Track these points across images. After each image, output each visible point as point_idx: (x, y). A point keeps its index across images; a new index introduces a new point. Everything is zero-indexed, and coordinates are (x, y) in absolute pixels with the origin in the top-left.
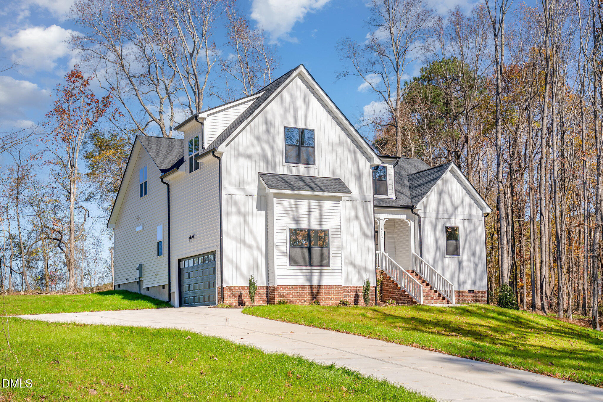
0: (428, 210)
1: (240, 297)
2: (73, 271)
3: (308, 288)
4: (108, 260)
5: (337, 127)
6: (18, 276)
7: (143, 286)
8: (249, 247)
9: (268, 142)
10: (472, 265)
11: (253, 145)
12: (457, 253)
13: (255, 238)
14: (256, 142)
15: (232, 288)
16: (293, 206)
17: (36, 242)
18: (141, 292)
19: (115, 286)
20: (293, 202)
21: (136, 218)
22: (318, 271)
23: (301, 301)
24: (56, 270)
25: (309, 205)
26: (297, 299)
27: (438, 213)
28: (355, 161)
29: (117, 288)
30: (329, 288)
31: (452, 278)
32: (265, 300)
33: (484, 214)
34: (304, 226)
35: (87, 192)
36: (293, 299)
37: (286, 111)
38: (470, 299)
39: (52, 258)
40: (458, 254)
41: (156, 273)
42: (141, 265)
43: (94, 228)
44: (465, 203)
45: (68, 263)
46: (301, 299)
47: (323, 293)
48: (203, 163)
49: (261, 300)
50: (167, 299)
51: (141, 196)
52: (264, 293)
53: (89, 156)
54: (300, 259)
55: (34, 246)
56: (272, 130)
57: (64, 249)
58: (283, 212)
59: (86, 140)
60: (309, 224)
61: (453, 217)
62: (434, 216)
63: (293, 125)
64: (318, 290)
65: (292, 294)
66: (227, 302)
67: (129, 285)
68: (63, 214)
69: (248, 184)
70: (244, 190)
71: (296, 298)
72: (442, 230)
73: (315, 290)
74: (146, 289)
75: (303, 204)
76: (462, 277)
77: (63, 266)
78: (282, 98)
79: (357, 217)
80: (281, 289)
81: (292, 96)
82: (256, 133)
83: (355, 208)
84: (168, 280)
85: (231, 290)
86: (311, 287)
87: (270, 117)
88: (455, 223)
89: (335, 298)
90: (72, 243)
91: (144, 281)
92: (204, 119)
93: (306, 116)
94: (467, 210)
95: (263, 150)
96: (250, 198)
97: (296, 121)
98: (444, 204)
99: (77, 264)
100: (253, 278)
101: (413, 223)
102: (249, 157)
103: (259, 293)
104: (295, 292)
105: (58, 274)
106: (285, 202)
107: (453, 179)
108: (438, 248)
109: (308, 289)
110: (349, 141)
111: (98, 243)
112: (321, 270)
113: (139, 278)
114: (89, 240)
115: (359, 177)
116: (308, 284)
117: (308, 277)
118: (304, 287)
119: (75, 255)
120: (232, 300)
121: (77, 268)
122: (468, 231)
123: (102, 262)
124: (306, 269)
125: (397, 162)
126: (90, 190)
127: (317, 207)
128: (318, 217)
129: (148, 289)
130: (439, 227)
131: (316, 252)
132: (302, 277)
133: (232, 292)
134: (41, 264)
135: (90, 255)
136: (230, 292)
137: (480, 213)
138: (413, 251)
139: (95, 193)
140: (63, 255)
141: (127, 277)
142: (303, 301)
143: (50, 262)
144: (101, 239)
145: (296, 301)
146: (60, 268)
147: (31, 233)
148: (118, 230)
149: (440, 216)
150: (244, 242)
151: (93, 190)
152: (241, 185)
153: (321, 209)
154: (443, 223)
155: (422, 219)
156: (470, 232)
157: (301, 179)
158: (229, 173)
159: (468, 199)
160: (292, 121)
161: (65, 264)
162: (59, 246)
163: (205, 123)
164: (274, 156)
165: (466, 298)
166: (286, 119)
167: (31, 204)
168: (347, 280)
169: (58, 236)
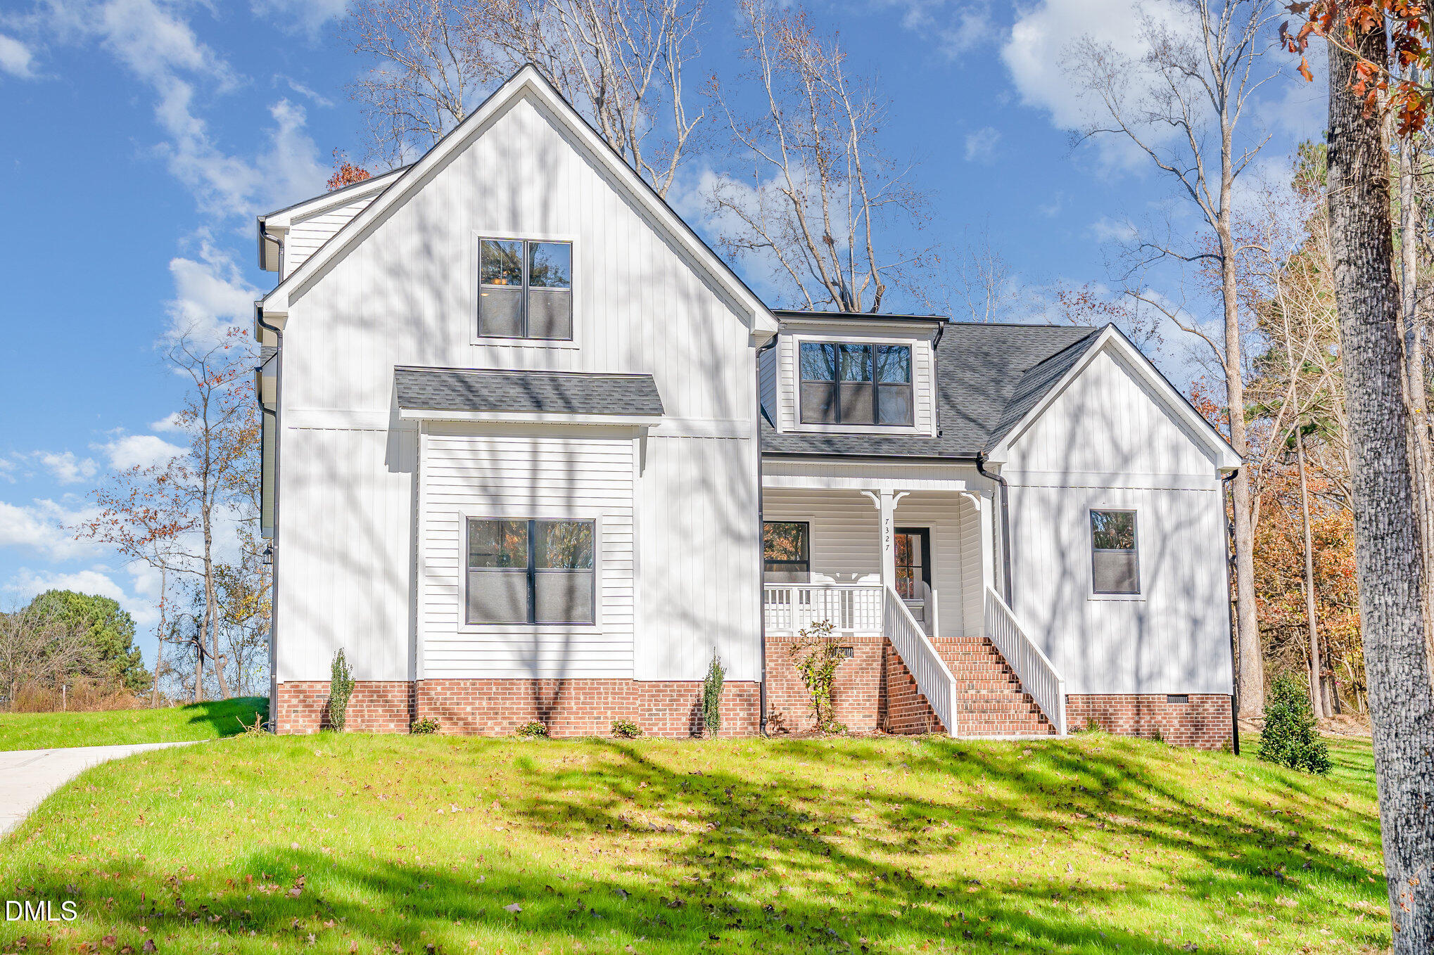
0: (1032, 465)
1: (327, 712)
3: (523, 687)
5: (646, 233)
8: (363, 572)
9: (427, 279)
10: (1183, 625)
11: (380, 292)
12: (1132, 584)
13: (379, 548)
14: (390, 284)
15: (304, 687)
16: (484, 455)
20: (482, 443)
22: (559, 638)
23: (500, 723)
25: (535, 452)
26: (489, 719)
27: (1066, 472)
28: (704, 326)
30: (593, 687)
31: (1113, 660)
32: (405, 721)
33: (1223, 471)
34: (516, 510)
36: (475, 719)
37: (485, 191)
38: (1176, 722)
40: (1135, 590)
44: (1161, 445)
46: (499, 716)
47: (571, 702)
49: (393, 721)
52: (402, 701)
54: (501, 605)
56: (439, 247)
58: (453, 473)
60: (533, 505)
61: (1119, 483)
62: (1054, 479)
63: (504, 233)
64: (557, 693)
65: (472, 704)
66: (287, 726)
69: (361, 397)
70: (348, 413)
71: (485, 714)
72: (1080, 521)
73: (548, 693)
75: (515, 450)
76: (1146, 657)
78: (474, 158)
79: (705, 484)
80: (439, 688)
81: (505, 153)
82: (387, 257)
83: (701, 457)
85: (300, 692)
86: (535, 682)
87: (434, 213)
88: (1125, 501)
92: (286, 231)
93: (545, 206)
94: (1164, 462)
95: (411, 301)
96: (365, 438)
97: (515, 218)
98: (1087, 444)
100: (343, 659)
101: (990, 501)
102: (366, 324)
103: (387, 701)
104: (482, 699)
106: (459, 444)
107: (1118, 374)
108: (1065, 573)
109: (524, 690)
110: (685, 270)
112: (568, 634)
115: (714, 370)
116: (525, 675)
117: (527, 656)
118: (513, 684)
120: (301, 720)
122: (1168, 525)
124: (520, 634)
125: (941, 332)
127: (561, 457)
128: (563, 484)
130: (1071, 514)
131: (552, 582)
132: (508, 656)
133: (301, 697)
136: (298, 697)
137: (1210, 468)
138: (988, 582)
142: (505, 723)
145: (486, 724)
149: (1073, 479)
150: (344, 558)
152: (340, 401)
153: (570, 461)
154: (1083, 500)
155: (1012, 493)
156: (1178, 527)
157: (524, 381)
158: (305, 369)
159: (1168, 431)
160: (502, 218)
163: (288, 241)
164: (443, 317)
165: (1159, 718)
166: (485, 211)
168: (669, 661)
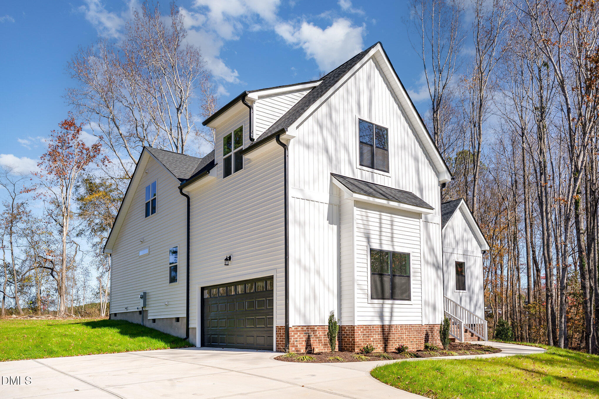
1: (308, 341)
2: (64, 296)
4: (95, 288)
6: (12, 300)
7: (147, 316)
12: (464, 287)
15: (300, 329)
17: (30, 270)
18: (145, 323)
19: (110, 315)
21: (140, 240)
24: (48, 295)
29: (113, 318)
33: (483, 251)
35: (78, 229)
39: (44, 285)
41: (167, 303)
42: (145, 293)
43: (84, 260)
45: (59, 290)
48: (249, 160)
50: (184, 336)
51: (147, 215)
53: (81, 199)
55: (28, 274)
57: (56, 277)
59: (78, 184)
63: (367, 119)
67: (128, 314)
68: (55, 247)
74: (151, 321)
77: (55, 292)
80: (362, 329)
84: (185, 312)
85: (298, 331)
89: (415, 340)
90: (64, 271)
91: (149, 312)
99: (68, 291)
100: (333, 315)
105: (50, 298)
111: (87, 273)
113: (142, 308)
114: (79, 270)
119: (66, 283)
120: (299, 345)
121: (68, 293)
123: (90, 290)
124: (387, 303)
126: (81, 227)
129: (154, 321)
133: (299, 334)
134: (34, 290)
135: (79, 284)
136: (297, 334)
139: (86, 230)
140: (55, 283)
141: (126, 306)
143: (43, 288)
144: (89, 270)
146: (52, 293)
147: (24, 261)
148: (115, 256)
151: (84, 228)
161: (56, 290)
162: (52, 274)
167: (26, 236)
169: (51, 266)
